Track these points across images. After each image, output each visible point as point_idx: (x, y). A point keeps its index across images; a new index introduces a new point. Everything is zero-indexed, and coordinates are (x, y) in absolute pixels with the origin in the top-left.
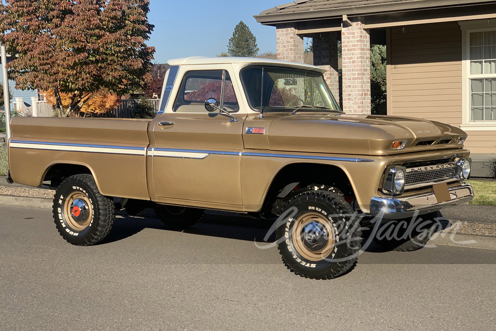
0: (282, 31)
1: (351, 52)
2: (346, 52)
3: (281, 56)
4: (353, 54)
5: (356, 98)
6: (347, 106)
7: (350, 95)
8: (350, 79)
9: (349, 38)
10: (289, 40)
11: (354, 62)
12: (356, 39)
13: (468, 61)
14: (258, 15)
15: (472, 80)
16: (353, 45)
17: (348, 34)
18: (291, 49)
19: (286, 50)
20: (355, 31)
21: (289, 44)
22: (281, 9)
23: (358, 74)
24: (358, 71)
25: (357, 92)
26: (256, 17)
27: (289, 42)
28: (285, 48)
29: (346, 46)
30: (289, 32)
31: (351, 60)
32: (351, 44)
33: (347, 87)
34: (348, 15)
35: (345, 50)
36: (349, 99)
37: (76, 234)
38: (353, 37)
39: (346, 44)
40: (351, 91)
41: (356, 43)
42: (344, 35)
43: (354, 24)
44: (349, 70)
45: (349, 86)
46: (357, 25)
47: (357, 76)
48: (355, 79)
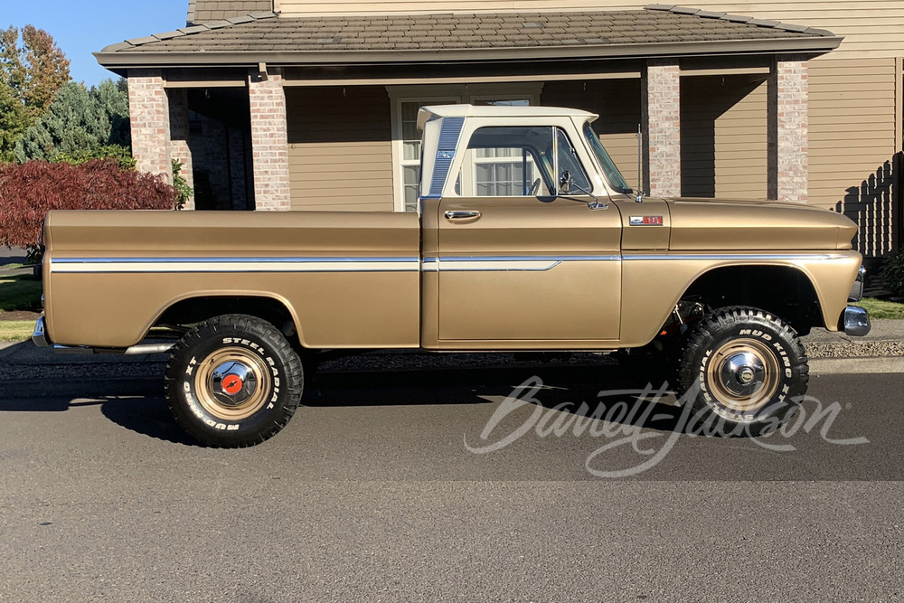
0: (138, 81)
1: (267, 120)
2: (258, 120)
3: (139, 121)
4: (270, 124)
5: (277, 190)
6: (263, 203)
7: (267, 185)
8: (267, 162)
9: (262, 99)
10: (154, 96)
11: (272, 135)
12: (275, 101)
13: (401, 142)
14: (99, 51)
15: (405, 167)
16: (271, 111)
17: (262, 92)
18: (158, 112)
19: (149, 113)
20: (273, 89)
21: (154, 103)
22: (137, 45)
23: (280, 154)
24: (280, 149)
25: (279, 182)
26: (97, 55)
27: (154, 100)
28: (146, 110)
29: (258, 111)
30: (153, 83)
31: (268, 133)
32: (267, 108)
33: (261, 173)
34: (267, 64)
35: (256, 116)
36: (265, 192)
37: (236, 427)
38: (270, 98)
39: (258, 107)
40: (269, 179)
41: (275, 107)
42: (254, 93)
43: (271, 78)
44: (265, 148)
45: (266, 172)
46: (276, 79)
47: (278, 157)
48: (275, 161)
